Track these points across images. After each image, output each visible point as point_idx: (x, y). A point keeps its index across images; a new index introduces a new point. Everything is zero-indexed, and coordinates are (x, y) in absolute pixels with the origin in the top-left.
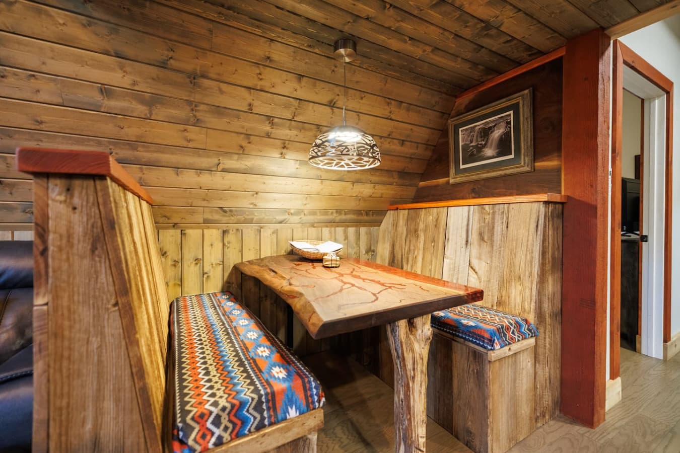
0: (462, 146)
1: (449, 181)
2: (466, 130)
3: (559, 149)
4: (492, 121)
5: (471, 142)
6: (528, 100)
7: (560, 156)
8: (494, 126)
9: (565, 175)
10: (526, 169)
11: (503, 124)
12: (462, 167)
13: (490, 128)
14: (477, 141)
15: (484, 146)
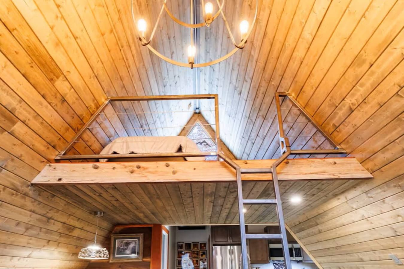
0: (117, 247)
1: (109, 261)
2: (120, 241)
3: (150, 256)
4: (130, 241)
5: (121, 247)
6: (143, 237)
7: (150, 258)
8: (131, 243)
9: (152, 265)
10: (141, 260)
11: (134, 243)
12: (116, 256)
13: (129, 243)
14: (124, 247)
15: (126, 249)
